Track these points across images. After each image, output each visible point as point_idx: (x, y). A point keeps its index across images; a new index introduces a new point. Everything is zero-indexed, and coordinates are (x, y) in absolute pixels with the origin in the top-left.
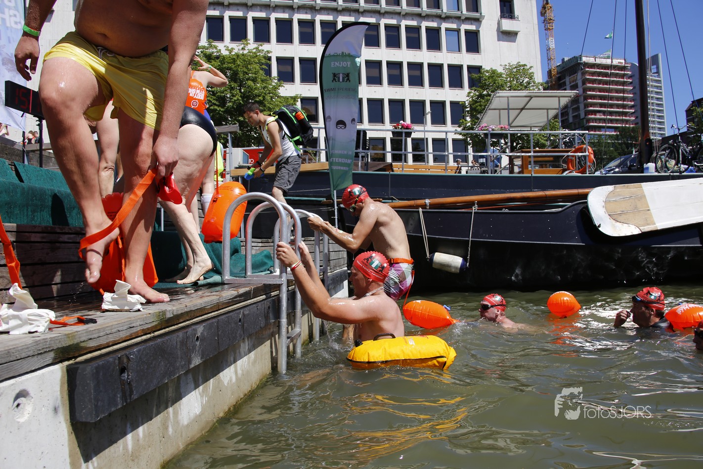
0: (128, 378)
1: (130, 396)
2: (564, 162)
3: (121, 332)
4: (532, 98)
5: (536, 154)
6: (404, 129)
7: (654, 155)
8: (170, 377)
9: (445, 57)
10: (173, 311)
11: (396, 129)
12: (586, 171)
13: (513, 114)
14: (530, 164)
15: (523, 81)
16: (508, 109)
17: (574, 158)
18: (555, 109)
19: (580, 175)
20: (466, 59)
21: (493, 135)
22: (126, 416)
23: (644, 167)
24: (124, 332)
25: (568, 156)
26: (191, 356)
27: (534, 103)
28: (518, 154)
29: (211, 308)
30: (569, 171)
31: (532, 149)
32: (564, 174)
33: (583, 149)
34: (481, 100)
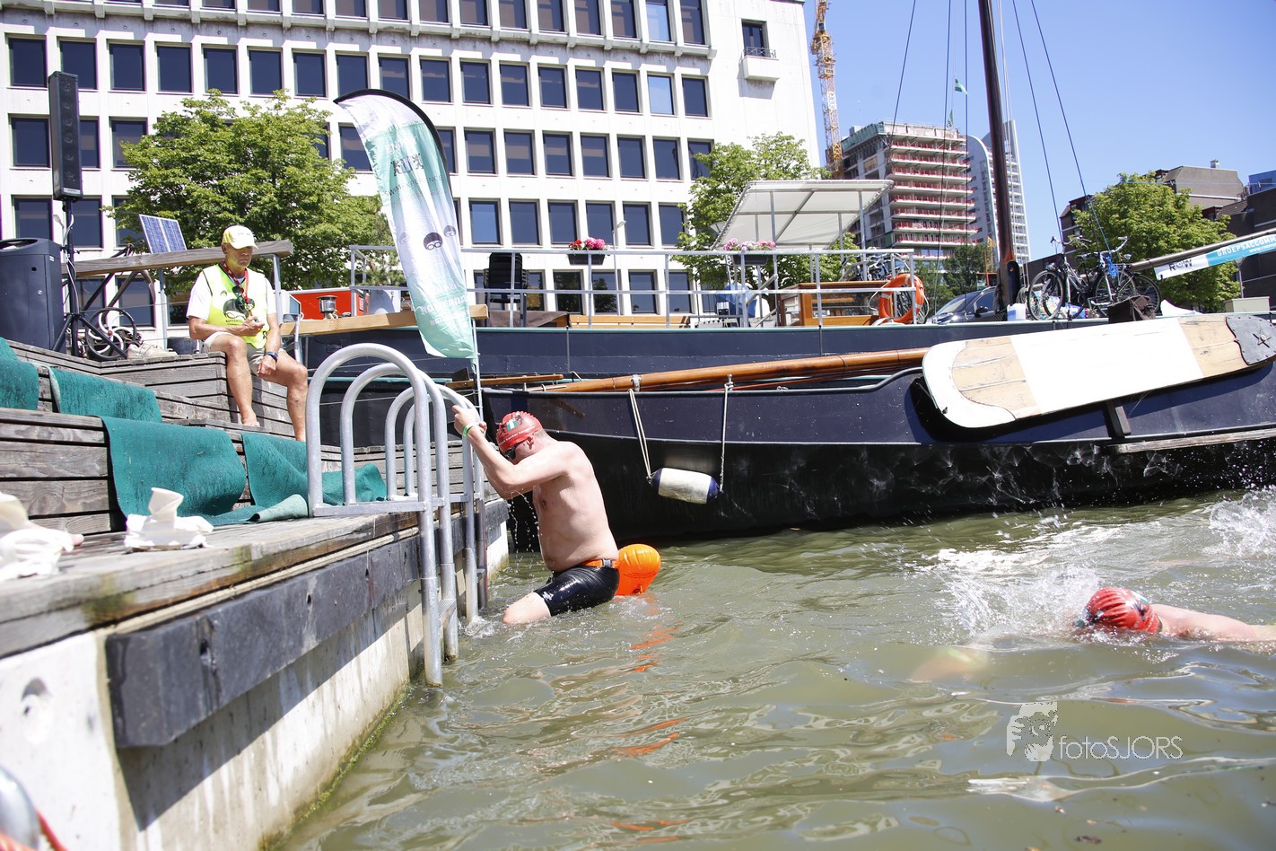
0: (212, 664)
1: (217, 697)
2: (874, 304)
3: (185, 580)
4: (813, 192)
5: (825, 291)
6: (591, 249)
7: (1024, 289)
8: (274, 667)
9: (648, 124)
10: (262, 548)
11: (576, 249)
12: (912, 319)
13: (781, 220)
14: (817, 309)
15: (788, 165)
16: (772, 213)
17: (890, 297)
18: (852, 212)
19: (902, 325)
20: (685, 127)
21: (752, 259)
22: (201, 743)
23: (1008, 310)
24: (190, 579)
25: (880, 293)
26: (301, 631)
27: (817, 201)
28: (796, 291)
29: (317, 550)
30: (884, 319)
31: (819, 283)
32: (876, 325)
33: (906, 280)
34: (716, 199)
